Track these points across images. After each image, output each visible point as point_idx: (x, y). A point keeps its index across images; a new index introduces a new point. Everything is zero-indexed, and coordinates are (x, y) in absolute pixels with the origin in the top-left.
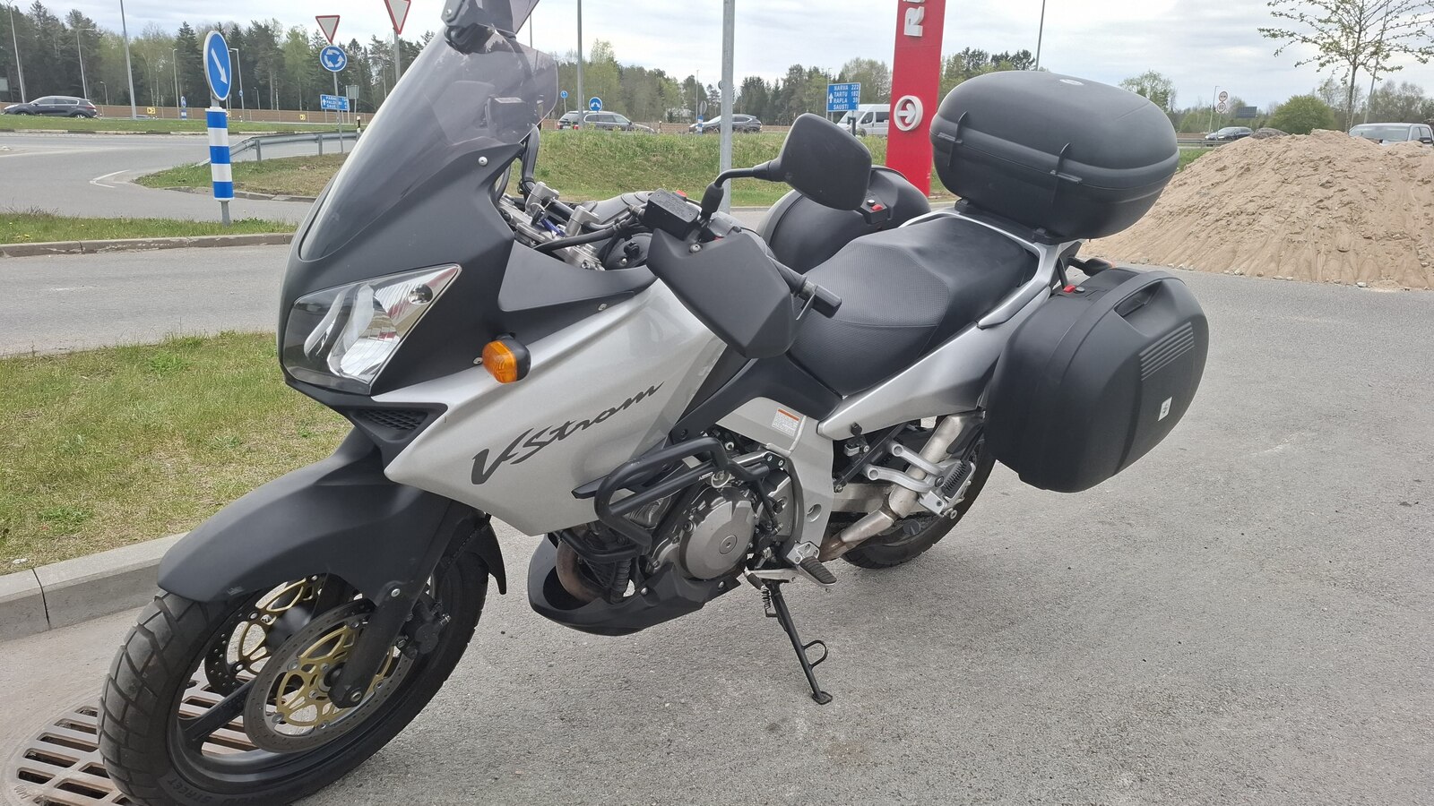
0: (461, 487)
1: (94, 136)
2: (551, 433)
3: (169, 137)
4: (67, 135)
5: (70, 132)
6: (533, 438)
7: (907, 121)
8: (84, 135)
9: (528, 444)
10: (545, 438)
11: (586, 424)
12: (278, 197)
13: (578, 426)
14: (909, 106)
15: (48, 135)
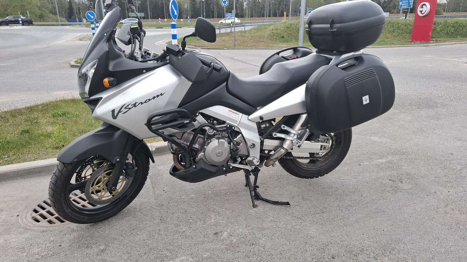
0: (110, 119)
1: (162, 29)
2: (132, 105)
3: (181, 29)
4: (156, 29)
5: (157, 28)
6: (126, 107)
7: (423, 12)
8: (160, 29)
9: (125, 108)
10: (130, 106)
11: (142, 103)
12: (199, 48)
13: (139, 104)
14: (424, 6)
15: (151, 29)
